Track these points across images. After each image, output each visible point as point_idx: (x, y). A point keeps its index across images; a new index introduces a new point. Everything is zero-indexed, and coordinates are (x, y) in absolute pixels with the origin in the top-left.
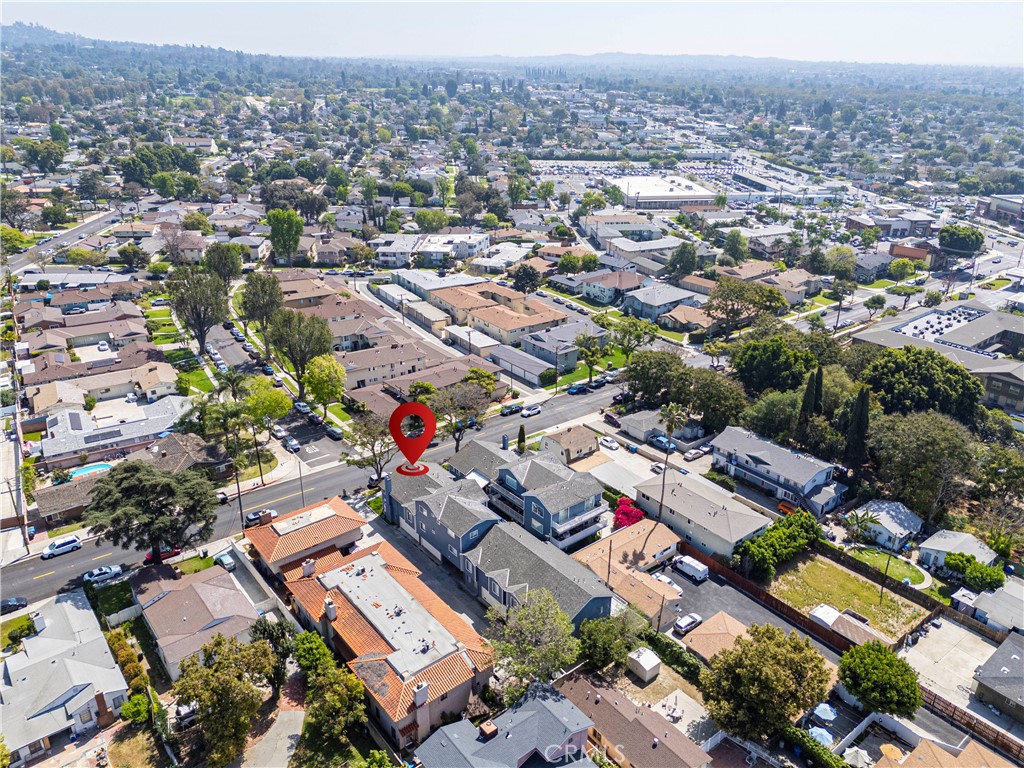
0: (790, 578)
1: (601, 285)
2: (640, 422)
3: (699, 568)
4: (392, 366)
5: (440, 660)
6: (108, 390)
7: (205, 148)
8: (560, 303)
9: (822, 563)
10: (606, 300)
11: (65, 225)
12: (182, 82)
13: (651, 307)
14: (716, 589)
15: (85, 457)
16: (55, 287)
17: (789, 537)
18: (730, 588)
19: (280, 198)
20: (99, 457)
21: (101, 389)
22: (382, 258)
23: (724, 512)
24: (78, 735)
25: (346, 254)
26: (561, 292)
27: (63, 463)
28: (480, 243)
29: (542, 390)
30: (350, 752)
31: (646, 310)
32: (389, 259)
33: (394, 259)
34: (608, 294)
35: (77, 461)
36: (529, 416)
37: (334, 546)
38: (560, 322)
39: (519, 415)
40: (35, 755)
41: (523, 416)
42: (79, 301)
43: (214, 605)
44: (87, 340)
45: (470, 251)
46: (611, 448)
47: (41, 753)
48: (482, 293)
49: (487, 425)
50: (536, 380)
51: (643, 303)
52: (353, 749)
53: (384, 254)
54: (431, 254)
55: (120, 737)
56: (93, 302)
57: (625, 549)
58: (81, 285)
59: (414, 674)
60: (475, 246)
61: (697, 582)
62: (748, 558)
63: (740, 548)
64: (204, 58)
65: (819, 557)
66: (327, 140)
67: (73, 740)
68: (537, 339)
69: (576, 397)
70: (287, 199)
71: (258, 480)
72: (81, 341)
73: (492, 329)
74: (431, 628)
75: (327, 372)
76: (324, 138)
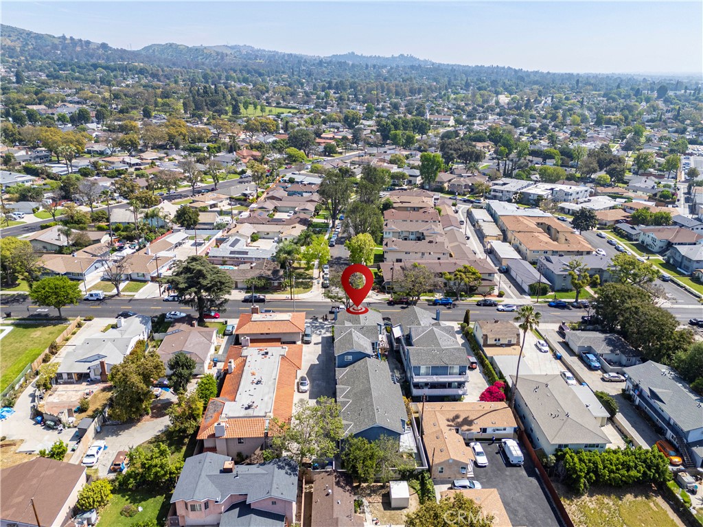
0: (606, 500)
1: (654, 236)
2: (579, 338)
3: (514, 453)
4: (423, 254)
5: (250, 417)
6: (268, 234)
7: (445, 122)
8: (611, 244)
9: (656, 505)
10: (656, 249)
11: (334, 155)
12: (467, 86)
13: (690, 260)
14: (521, 477)
15: (226, 261)
16: (298, 182)
17: (623, 464)
18: (536, 481)
19: (451, 149)
20: (231, 263)
21: (264, 232)
22: (492, 193)
23: (565, 418)
24: (91, 380)
25: (470, 187)
26: (621, 237)
27: (215, 261)
28: (578, 193)
29: (529, 297)
30: (182, 448)
31: (686, 263)
32: (497, 194)
33: (501, 194)
34: (658, 244)
35: (221, 262)
36: (503, 311)
37: (280, 339)
38: (585, 253)
39: (496, 308)
40: (69, 380)
41: (498, 310)
42: (300, 190)
43: (190, 344)
44: (284, 209)
45: (566, 197)
46: (540, 350)
47: (72, 380)
48: (538, 224)
49: (459, 307)
50: (526, 288)
51: (683, 256)
52: (184, 448)
53: (495, 191)
54: (529, 194)
55: (104, 390)
56: (306, 192)
57: (461, 414)
58: (309, 184)
59: (228, 418)
60: (571, 195)
61: (509, 464)
62: (562, 462)
63: (560, 451)
64: (493, 73)
65: (659, 500)
66: (533, 122)
67: (88, 381)
68: (548, 260)
69: (553, 309)
70: (455, 151)
71: (289, 296)
72: (282, 209)
73: (523, 248)
74: (266, 399)
75: (359, 243)
76: (531, 120)
